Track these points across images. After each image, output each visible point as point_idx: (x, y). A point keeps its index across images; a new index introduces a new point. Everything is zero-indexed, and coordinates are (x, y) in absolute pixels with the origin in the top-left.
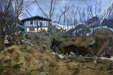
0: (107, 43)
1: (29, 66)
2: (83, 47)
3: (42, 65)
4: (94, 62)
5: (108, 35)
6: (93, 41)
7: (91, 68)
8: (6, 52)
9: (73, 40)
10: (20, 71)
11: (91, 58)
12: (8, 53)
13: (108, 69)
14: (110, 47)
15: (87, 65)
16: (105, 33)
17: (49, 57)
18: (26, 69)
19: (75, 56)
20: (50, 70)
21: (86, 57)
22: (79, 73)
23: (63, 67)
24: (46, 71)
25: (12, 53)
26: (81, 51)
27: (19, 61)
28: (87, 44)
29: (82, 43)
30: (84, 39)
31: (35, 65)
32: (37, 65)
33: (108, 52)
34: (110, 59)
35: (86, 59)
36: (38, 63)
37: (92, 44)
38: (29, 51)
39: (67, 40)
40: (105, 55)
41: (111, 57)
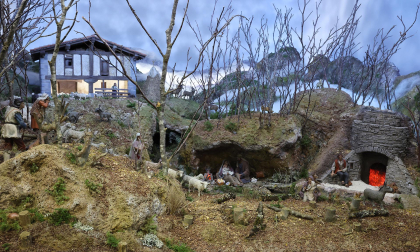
0: (337, 138)
1: (104, 215)
2: (265, 151)
3: (147, 210)
4: (305, 199)
5: (341, 111)
6: (296, 131)
7: (299, 217)
8: (15, 167)
9: (231, 128)
10: (76, 233)
11: (290, 185)
12: (23, 173)
13: (351, 218)
14: (348, 151)
15: (286, 208)
16: (329, 105)
17: (163, 185)
18: (95, 225)
19: (237, 182)
20: (172, 228)
21: (273, 185)
22: (266, 233)
23: (212, 215)
24: (160, 230)
25: (37, 171)
26: (255, 163)
27: (67, 200)
28: (277, 142)
29: (261, 138)
30: (267, 123)
31: (124, 209)
32: (132, 210)
33: (344, 166)
34: (350, 189)
35: (272, 191)
36: (135, 204)
37: (292, 139)
38: (98, 165)
39: (209, 127)
40: (334, 177)
41: (353, 182)
